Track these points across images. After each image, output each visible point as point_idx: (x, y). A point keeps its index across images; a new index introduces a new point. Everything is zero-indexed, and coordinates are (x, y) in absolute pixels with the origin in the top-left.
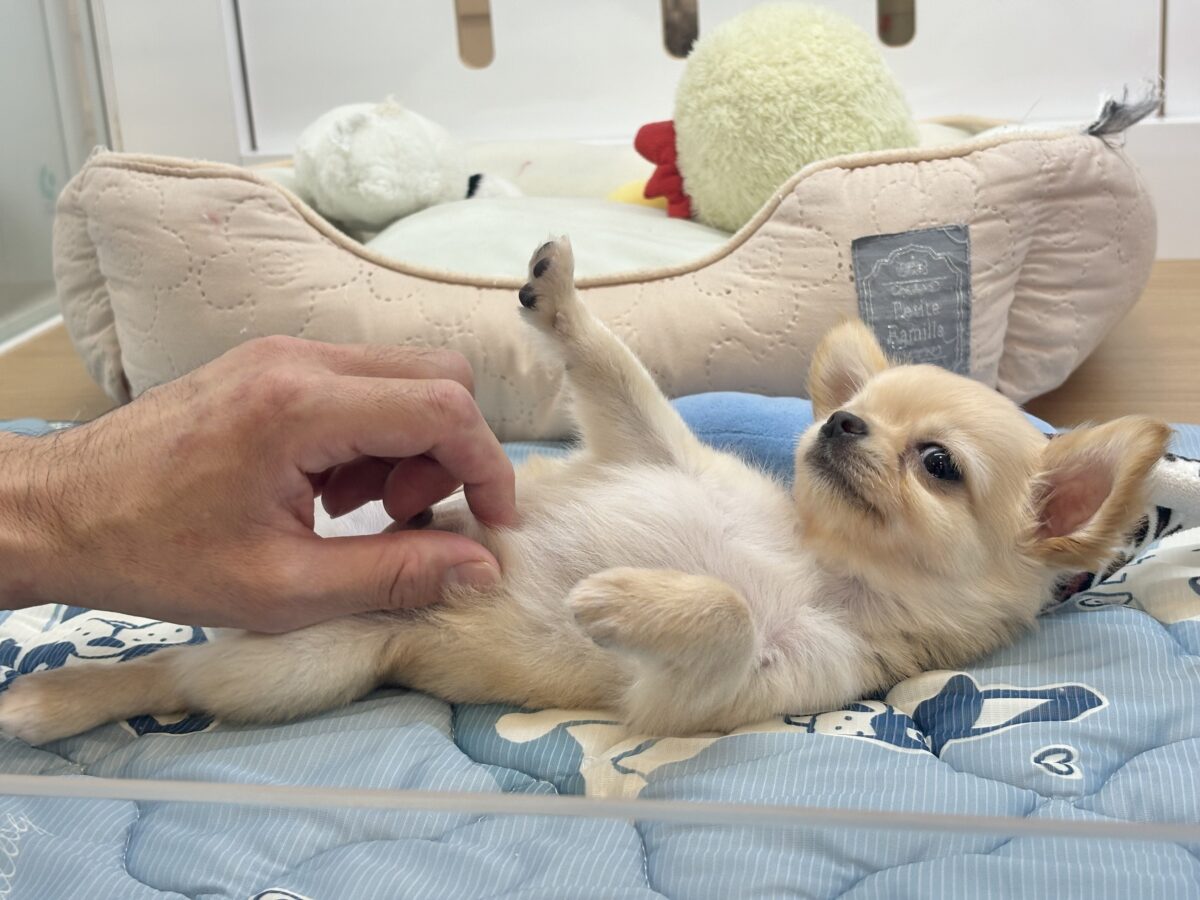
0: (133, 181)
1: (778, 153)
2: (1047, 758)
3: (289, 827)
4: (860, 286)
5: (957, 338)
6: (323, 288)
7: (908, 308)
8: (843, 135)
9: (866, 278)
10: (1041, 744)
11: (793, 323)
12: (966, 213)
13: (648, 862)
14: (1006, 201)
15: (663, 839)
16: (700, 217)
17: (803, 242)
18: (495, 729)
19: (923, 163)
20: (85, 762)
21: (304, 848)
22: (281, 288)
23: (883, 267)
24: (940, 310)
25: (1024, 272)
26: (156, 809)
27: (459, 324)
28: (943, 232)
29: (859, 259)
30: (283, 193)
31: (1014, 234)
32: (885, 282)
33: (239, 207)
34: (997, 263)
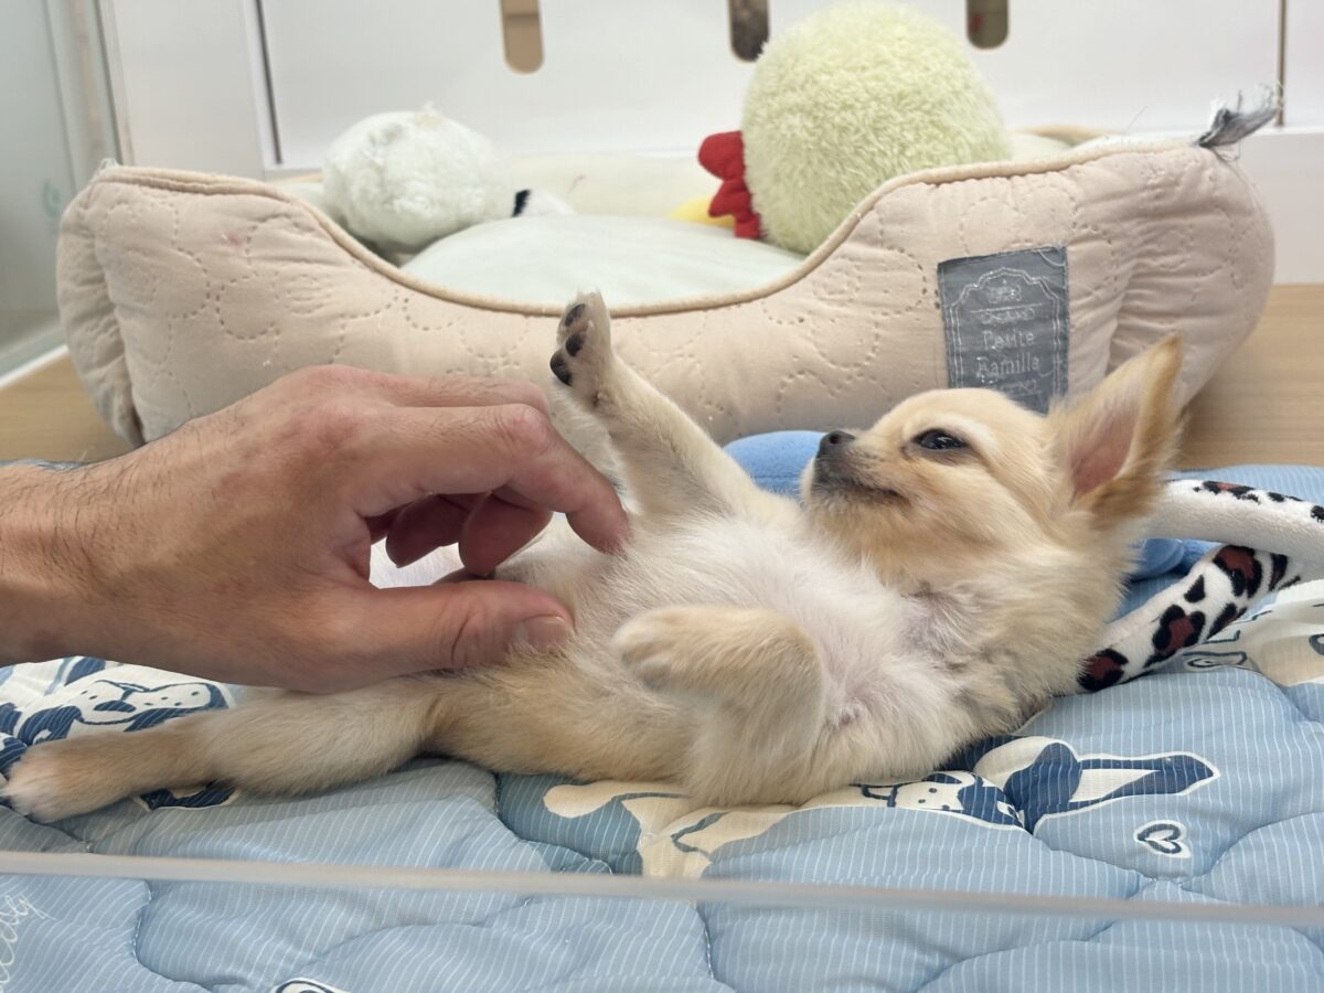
0: (145, 197)
1: (857, 167)
2: (1151, 835)
3: (316, 910)
4: (946, 313)
5: (1054, 371)
6: (354, 316)
7: (1000, 338)
8: (929, 147)
9: (953, 304)
10: (1145, 819)
11: (872, 355)
12: (1064, 233)
13: (712, 949)
14: (1107, 220)
15: (729, 923)
16: (770, 237)
17: (883, 265)
18: (543, 802)
19: (1016, 178)
20: (92, 838)
21: (332, 934)
22: (308, 316)
23: (972, 292)
24: (1035, 340)
25: (1128, 298)
26: (170, 891)
27: (503, 356)
28: (1038, 253)
29: (946, 283)
30: (311, 212)
31: (1117, 256)
32: (974, 308)
33: (262, 226)
34: (1098, 288)
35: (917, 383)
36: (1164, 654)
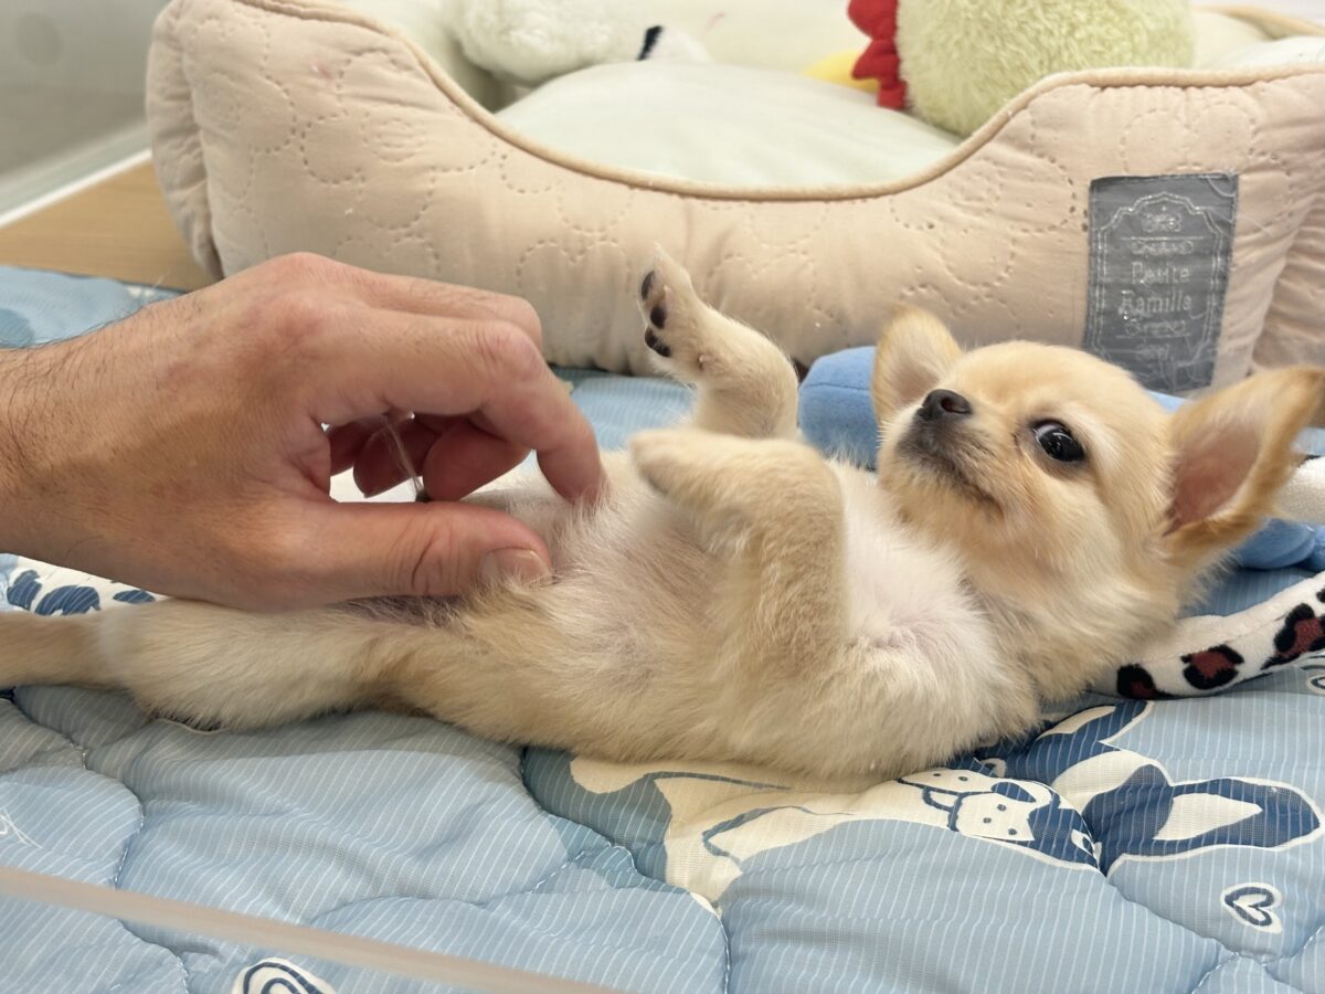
0: (236, 15)
1: (1019, 45)
2: (1241, 898)
3: (310, 868)
4: (1094, 238)
5: (1207, 312)
6: (445, 170)
7: (1150, 271)
8: (1102, 30)
9: (1103, 228)
10: (1237, 880)
11: (1004, 275)
12: (1238, 159)
13: (731, 970)
14: (1290, 149)
15: (753, 946)
16: (914, 109)
17: (1030, 174)
18: (569, 769)
19: (1192, 90)
20: (89, 744)
21: (324, 898)
22: (397, 164)
23: (1125, 216)
24: (1190, 277)
25: (1301, 235)
26: (161, 823)
27: (602, 230)
28: (1206, 180)
29: (1097, 203)
30: (411, 48)
31: (1295, 190)
32: (1126, 235)
33: (357, 60)
34: (1269, 224)
35: (1051, 312)
36: (1286, 656)
